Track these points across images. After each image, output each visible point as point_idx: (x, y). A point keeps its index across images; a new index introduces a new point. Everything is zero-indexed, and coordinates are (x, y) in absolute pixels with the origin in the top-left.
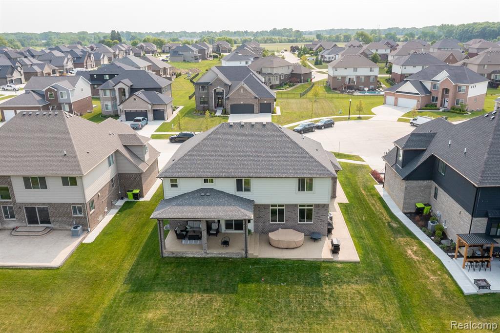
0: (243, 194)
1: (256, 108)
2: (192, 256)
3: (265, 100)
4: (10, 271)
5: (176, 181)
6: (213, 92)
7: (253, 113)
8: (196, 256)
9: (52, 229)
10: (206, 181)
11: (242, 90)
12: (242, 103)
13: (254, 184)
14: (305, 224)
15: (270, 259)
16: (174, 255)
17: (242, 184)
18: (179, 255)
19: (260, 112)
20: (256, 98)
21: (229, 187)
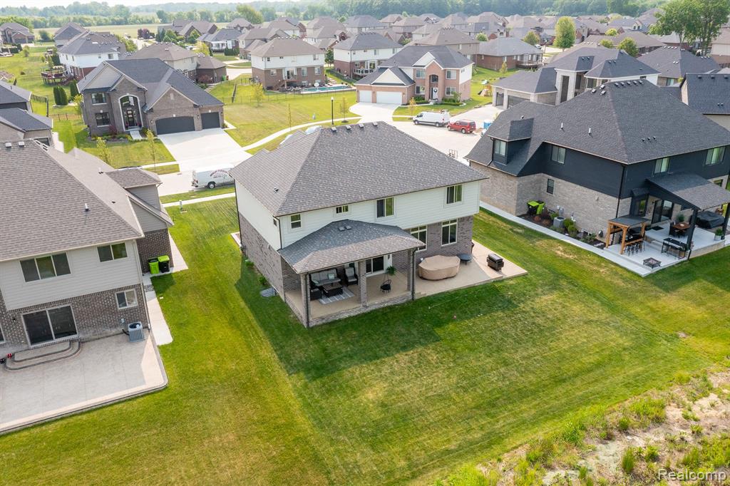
0: (385, 220)
1: (198, 122)
2: (347, 315)
3: (209, 108)
6: (119, 102)
7: (194, 130)
8: (352, 314)
9: (82, 342)
10: (339, 210)
11: (172, 95)
12: (174, 116)
13: (398, 204)
14: (448, 246)
15: (439, 294)
16: (324, 321)
17: (383, 207)
18: (331, 319)
20: (195, 106)
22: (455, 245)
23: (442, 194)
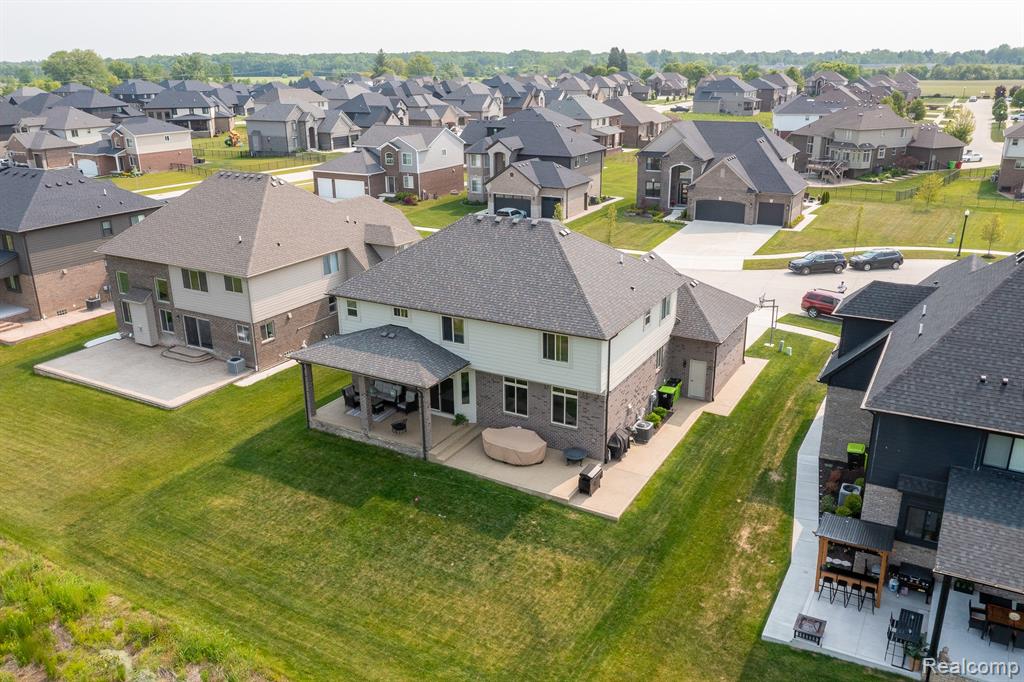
0: (452, 347)
1: (750, 213)
2: (347, 436)
3: (771, 197)
4: (118, 400)
5: (354, 304)
6: (670, 171)
7: (743, 223)
8: (353, 438)
9: (213, 358)
10: (397, 312)
11: (723, 171)
12: (720, 199)
13: (470, 330)
14: (561, 427)
15: (461, 471)
16: (324, 429)
17: (451, 329)
18: (330, 431)
19: (759, 222)
20: (750, 190)
21: (429, 328)
22: (572, 430)
23: (536, 342)
